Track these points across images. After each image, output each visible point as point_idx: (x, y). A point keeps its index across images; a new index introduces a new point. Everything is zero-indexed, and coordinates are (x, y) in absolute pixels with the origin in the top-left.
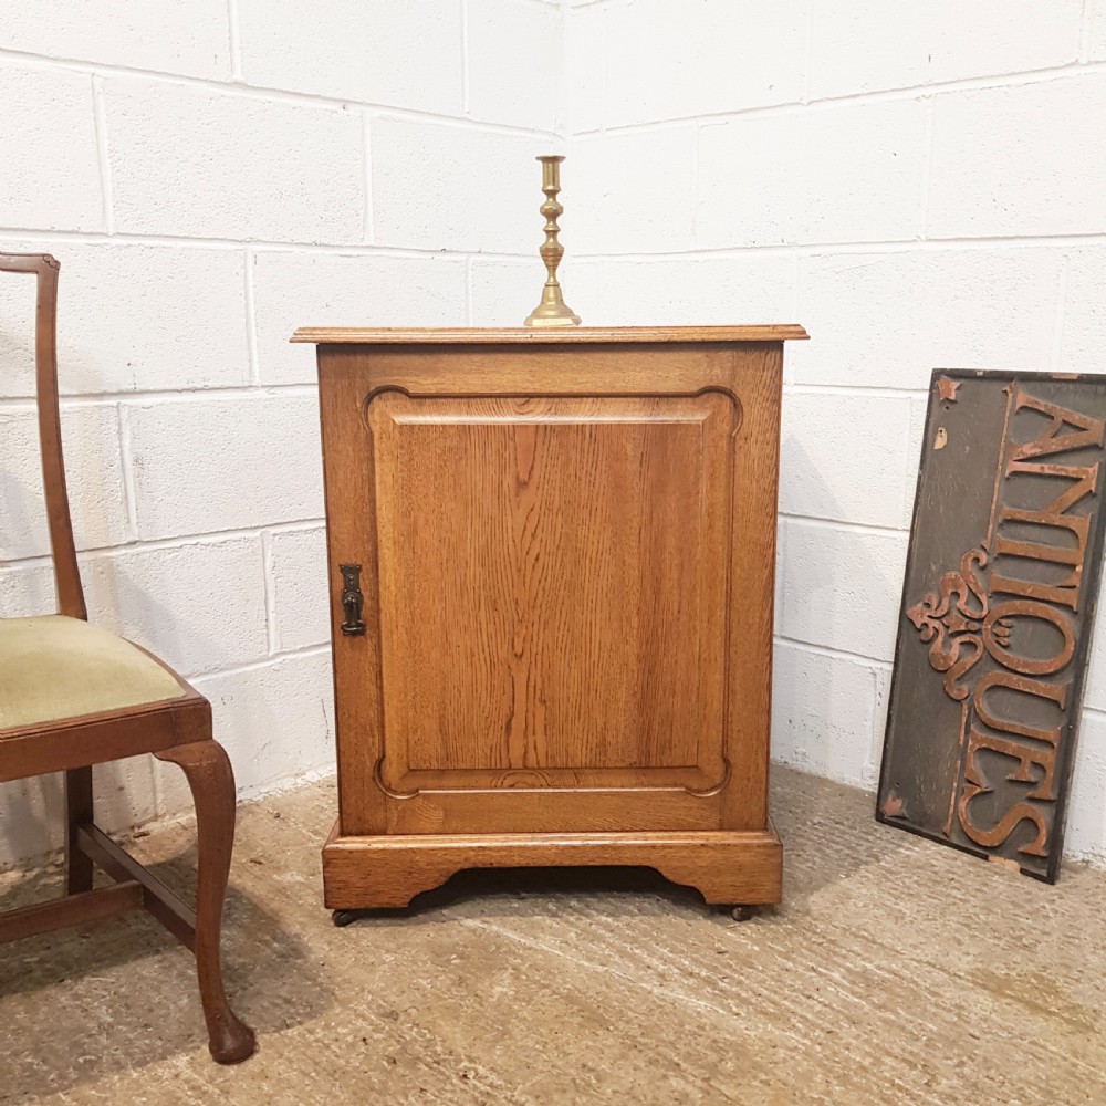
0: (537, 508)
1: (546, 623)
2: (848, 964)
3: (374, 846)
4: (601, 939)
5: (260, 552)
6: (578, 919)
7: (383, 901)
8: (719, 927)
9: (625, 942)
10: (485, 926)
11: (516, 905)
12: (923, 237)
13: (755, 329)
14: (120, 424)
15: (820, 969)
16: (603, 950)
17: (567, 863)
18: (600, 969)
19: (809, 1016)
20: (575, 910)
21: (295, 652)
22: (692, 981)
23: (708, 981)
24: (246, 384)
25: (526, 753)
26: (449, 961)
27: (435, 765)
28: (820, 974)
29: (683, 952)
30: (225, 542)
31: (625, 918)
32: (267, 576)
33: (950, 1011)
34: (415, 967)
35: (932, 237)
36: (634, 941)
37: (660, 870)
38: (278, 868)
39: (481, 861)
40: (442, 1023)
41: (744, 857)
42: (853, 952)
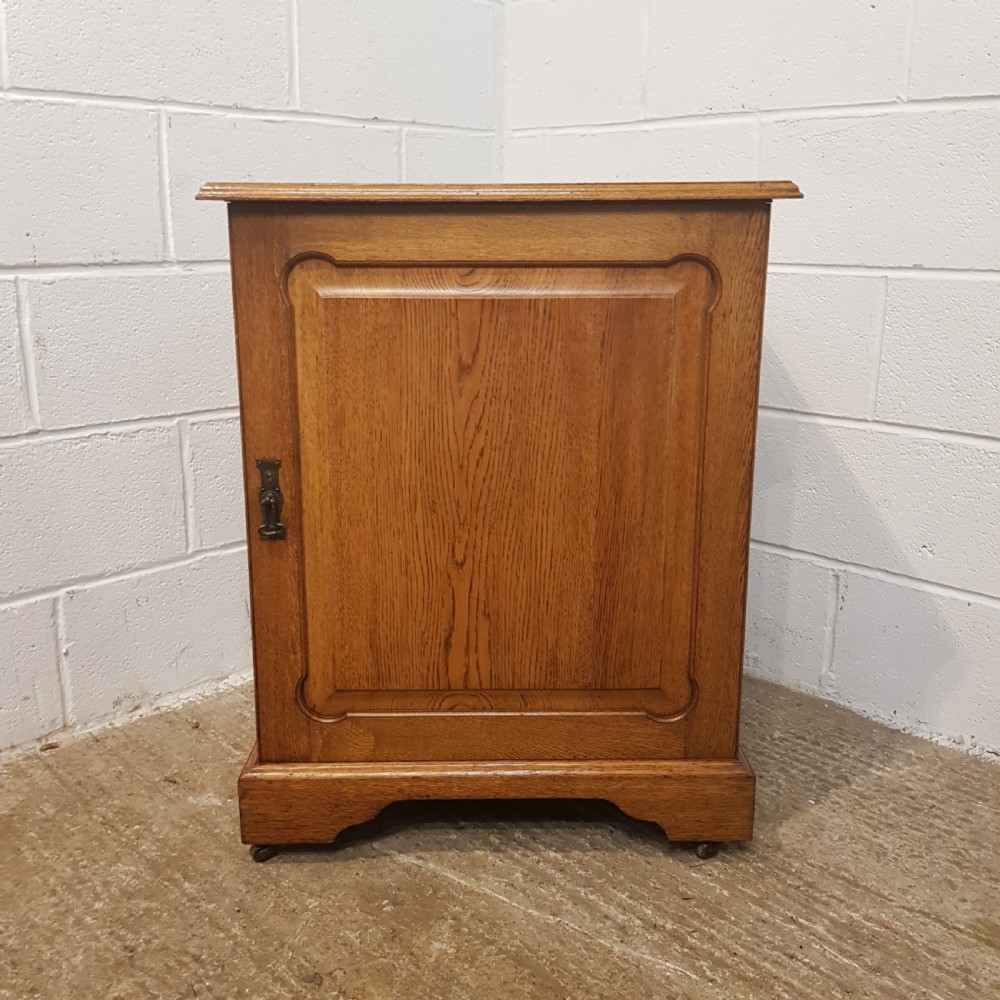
0: (482, 395)
1: (491, 527)
2: (831, 914)
3: (297, 775)
4: (550, 881)
5: (177, 442)
6: (524, 855)
7: (307, 835)
8: (682, 866)
9: (577, 884)
10: (420, 862)
11: (455, 837)
12: (905, 98)
13: (739, 187)
14: (18, 301)
15: (801, 920)
16: (554, 895)
17: (513, 795)
18: (551, 919)
19: (795, 983)
20: (520, 844)
21: (215, 549)
22: (656, 936)
23: (675, 936)
24: (160, 259)
25: (467, 673)
26: (380, 908)
27: (365, 685)
28: (801, 925)
29: (643, 898)
30: (138, 431)
31: (576, 853)
32: (186, 469)
33: (955, 975)
34: (341, 916)
35: (914, 98)
36: (588, 883)
37: (617, 803)
38: (194, 789)
39: (417, 792)
40: (373, 990)
41: (712, 790)
42: (834, 897)
